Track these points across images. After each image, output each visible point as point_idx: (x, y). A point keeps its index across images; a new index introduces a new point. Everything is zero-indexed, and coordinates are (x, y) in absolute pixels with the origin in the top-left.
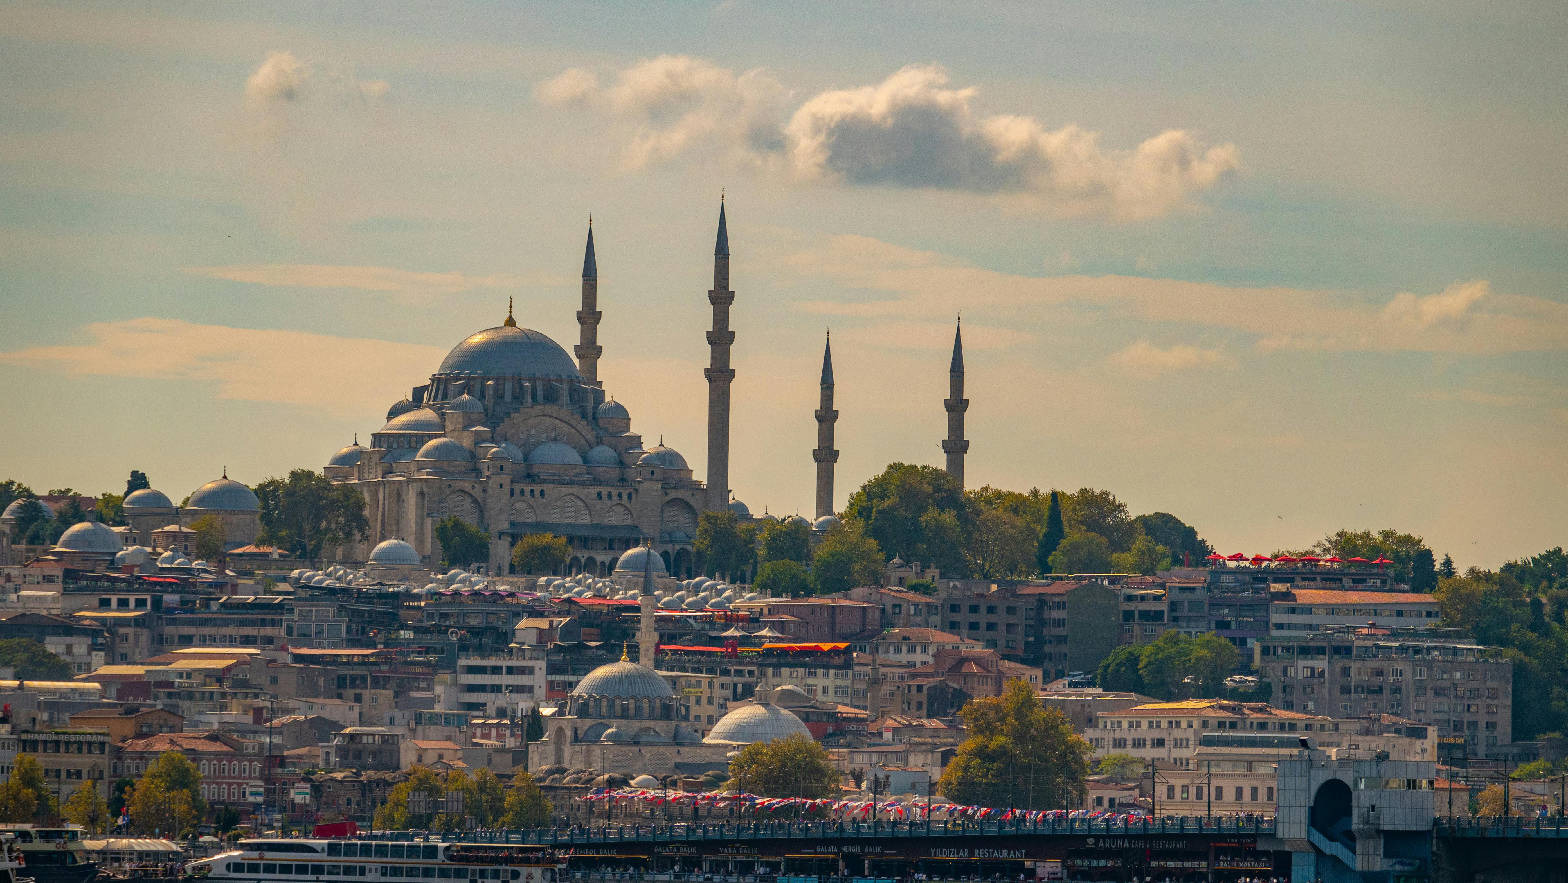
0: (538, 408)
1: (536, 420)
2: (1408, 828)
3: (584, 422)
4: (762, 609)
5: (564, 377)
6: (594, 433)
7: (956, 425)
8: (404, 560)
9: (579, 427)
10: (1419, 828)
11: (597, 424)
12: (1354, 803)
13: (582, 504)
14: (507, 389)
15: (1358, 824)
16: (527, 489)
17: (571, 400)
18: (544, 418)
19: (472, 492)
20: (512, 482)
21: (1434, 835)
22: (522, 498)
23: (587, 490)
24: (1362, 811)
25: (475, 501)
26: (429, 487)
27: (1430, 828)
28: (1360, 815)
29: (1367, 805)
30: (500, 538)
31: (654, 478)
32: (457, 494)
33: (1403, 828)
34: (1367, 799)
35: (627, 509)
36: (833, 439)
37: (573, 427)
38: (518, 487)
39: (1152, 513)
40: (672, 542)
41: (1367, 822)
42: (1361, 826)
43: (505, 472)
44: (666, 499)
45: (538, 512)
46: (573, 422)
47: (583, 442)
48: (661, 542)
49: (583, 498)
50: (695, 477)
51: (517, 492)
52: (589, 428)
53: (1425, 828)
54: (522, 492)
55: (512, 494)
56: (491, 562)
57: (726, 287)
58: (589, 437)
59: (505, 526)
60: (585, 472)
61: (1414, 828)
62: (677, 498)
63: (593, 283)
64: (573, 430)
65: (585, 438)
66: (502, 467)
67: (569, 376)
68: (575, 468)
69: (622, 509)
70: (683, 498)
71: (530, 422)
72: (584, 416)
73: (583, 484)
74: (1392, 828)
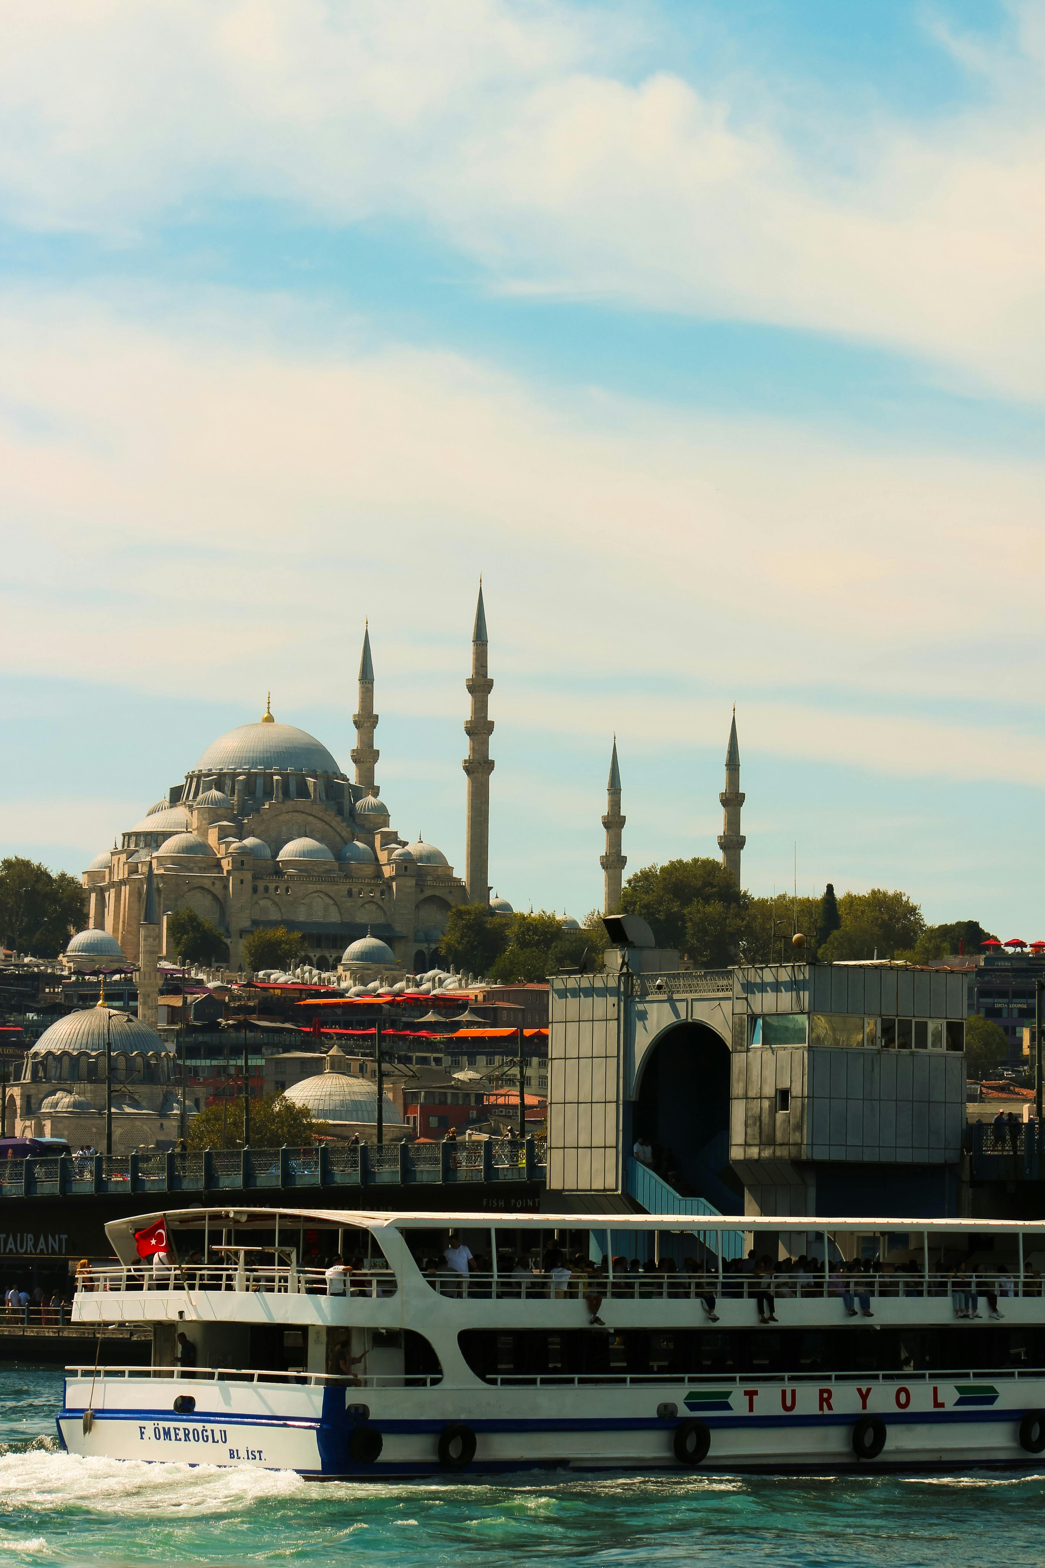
0: (290, 804)
1: (288, 817)
2: (886, 1157)
3: (339, 819)
4: (476, 996)
5: (319, 772)
6: (349, 829)
7: (733, 822)
8: (101, 951)
9: (334, 824)
10: (921, 1157)
11: (354, 821)
12: (737, 1088)
13: (332, 902)
14: (258, 784)
15: (746, 1144)
16: (272, 886)
17: (327, 796)
18: (296, 814)
19: (212, 889)
20: (255, 878)
21: (966, 1177)
22: (266, 895)
23: (336, 887)
24: (755, 1105)
25: (215, 897)
26: (165, 883)
27: (952, 1156)
28: (753, 1121)
29: (769, 1090)
30: (241, 937)
31: (408, 873)
32: (197, 891)
33: (869, 1157)
34: (769, 1074)
35: (379, 907)
36: (620, 846)
37: (327, 823)
38: (261, 884)
39: (954, 922)
40: (428, 940)
41: (767, 1140)
42: (754, 1152)
43: (245, 867)
44: (422, 897)
45: (283, 910)
46: (327, 818)
47: (338, 839)
48: (416, 941)
49: (332, 895)
50: (456, 874)
51: (261, 889)
52: (344, 824)
53: (937, 1157)
54: (266, 889)
55: (255, 890)
56: (231, 961)
57: (485, 675)
58: (344, 834)
59: (246, 924)
60: (336, 868)
61: (904, 1157)
62: (434, 896)
63: (369, 686)
64: (327, 827)
65: (340, 835)
66: (242, 862)
67: (326, 772)
68: (325, 865)
69: (374, 907)
70: (440, 895)
71: (280, 818)
72: (340, 812)
73: (333, 881)
74: (837, 1154)
